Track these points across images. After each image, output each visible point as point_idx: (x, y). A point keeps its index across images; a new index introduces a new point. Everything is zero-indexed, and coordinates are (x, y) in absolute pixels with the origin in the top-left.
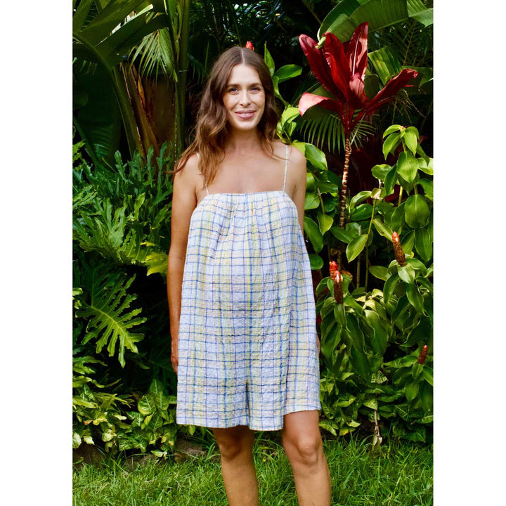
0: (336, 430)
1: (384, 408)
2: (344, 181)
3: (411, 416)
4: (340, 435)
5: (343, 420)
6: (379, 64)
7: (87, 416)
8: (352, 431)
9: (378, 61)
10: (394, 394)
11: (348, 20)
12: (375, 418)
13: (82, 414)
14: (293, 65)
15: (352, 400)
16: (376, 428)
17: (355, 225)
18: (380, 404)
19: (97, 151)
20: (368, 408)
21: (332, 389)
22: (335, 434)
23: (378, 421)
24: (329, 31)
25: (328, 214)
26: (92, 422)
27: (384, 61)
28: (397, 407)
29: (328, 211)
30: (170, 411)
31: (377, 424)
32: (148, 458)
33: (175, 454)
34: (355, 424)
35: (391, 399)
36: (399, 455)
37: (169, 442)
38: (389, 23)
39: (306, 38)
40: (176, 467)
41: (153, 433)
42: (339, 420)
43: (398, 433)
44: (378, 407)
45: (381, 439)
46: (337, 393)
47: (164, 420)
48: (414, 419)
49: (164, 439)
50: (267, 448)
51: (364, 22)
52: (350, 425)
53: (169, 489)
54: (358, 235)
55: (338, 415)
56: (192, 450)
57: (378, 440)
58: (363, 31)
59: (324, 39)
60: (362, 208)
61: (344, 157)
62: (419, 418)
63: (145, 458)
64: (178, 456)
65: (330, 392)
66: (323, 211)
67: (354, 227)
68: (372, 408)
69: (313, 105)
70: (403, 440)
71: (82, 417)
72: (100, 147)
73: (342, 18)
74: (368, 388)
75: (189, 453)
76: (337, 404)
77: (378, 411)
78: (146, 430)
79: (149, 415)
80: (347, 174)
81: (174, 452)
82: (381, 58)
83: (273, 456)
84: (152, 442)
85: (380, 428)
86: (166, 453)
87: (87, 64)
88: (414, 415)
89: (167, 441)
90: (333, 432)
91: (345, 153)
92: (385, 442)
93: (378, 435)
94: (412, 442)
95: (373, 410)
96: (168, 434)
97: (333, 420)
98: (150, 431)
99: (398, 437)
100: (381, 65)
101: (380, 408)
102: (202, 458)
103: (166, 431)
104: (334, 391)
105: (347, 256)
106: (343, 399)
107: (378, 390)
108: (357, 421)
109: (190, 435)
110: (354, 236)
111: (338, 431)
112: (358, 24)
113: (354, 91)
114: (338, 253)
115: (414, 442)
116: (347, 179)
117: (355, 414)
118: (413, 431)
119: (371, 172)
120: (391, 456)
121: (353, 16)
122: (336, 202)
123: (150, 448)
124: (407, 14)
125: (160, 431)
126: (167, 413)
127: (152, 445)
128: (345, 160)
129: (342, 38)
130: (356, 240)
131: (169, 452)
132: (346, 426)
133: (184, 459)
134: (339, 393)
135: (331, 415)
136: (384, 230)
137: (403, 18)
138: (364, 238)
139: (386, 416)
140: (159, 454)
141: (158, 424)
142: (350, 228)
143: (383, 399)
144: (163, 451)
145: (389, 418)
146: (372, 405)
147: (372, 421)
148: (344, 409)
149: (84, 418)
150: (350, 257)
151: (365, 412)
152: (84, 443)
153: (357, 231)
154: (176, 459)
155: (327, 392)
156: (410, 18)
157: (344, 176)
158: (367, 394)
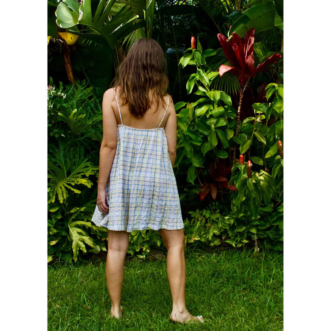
0: (235, 244)
1: (260, 233)
2: (239, 111)
3: (274, 237)
4: (237, 247)
5: (239, 239)
6: (258, 50)
7: (102, 236)
8: (244, 245)
9: (257, 49)
10: (266, 225)
11: (244, 27)
12: (255, 238)
13: (100, 234)
14: (211, 49)
15: (244, 228)
16: (256, 243)
17: (244, 134)
18: (258, 230)
19: (97, 91)
20: (252, 232)
21: (233, 222)
22: (235, 247)
23: (257, 240)
24: (234, 32)
25: (230, 129)
26: (106, 239)
27: (260, 48)
28: (267, 232)
29: (230, 127)
30: (147, 233)
31: (256, 241)
32: (135, 259)
33: (150, 257)
34: (245, 241)
35: (264, 228)
36: (269, 258)
37: (147, 250)
38: (264, 29)
39: (221, 35)
40: (150, 264)
41: (137, 245)
42: (237, 239)
43: (268, 246)
44: (257, 232)
45: (258, 249)
46: (236, 225)
47: (144, 238)
48: (276, 238)
49: (144, 249)
50: (199, 254)
51: (252, 28)
52: (243, 242)
53: (150, 276)
54: (245, 140)
55: (236, 236)
56: (158, 255)
57: (257, 250)
58: (252, 33)
59: (231, 36)
60: (247, 125)
61: (239, 99)
62: (279, 238)
63: (134, 259)
64: (151, 258)
65: (232, 224)
66: (228, 127)
67: (243, 136)
68: (254, 232)
69: (227, 71)
70: (271, 250)
71: (100, 236)
72: (98, 89)
73: (241, 26)
74: (251, 222)
75: (157, 256)
76: (236, 230)
77: (257, 234)
78: (134, 243)
79: (135, 236)
80: (240, 108)
81: (149, 256)
82: (259, 47)
83: (202, 258)
84: (138, 250)
85: (258, 243)
86: (145, 256)
87: (98, 45)
88: (277, 237)
89: (146, 250)
90: (234, 245)
91: (240, 96)
92: (261, 250)
93: (257, 247)
94: (275, 251)
95: (254, 234)
96: (146, 246)
97: (234, 239)
98: (136, 244)
99: (267, 248)
100: (258, 51)
101: (259, 233)
102: (164, 259)
103: (145, 244)
104: (234, 224)
105: (240, 151)
106: (239, 228)
107: (257, 223)
108: (247, 239)
109: (158, 246)
110: (243, 141)
111: (236, 245)
112: (249, 29)
113: (248, 64)
114: (234, 149)
115: (276, 251)
116: (240, 110)
117: (246, 235)
118: (276, 245)
119: (252, 107)
120: (265, 259)
121: (247, 25)
122: (235, 122)
123: (136, 253)
124: (274, 25)
125: (142, 244)
126: (145, 234)
127: (137, 252)
128: (240, 100)
129: (241, 36)
130: (245, 142)
131: (146, 256)
132: (240, 242)
133: (155, 260)
134: (237, 225)
135: (232, 236)
136: (261, 138)
137: (272, 27)
138: (249, 142)
139: (262, 237)
140: (141, 257)
141: (141, 240)
142: (241, 136)
143: (260, 228)
144: (143, 255)
145: (263, 238)
146: (254, 231)
147: (254, 240)
148: (239, 233)
149: (101, 237)
150: (242, 152)
151: (250, 235)
152: (101, 250)
153: (245, 138)
154: (150, 259)
155: (230, 224)
156: (275, 27)
157: (239, 109)
158: (251, 225)
